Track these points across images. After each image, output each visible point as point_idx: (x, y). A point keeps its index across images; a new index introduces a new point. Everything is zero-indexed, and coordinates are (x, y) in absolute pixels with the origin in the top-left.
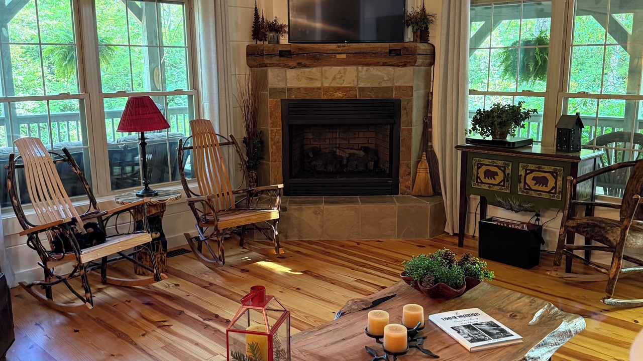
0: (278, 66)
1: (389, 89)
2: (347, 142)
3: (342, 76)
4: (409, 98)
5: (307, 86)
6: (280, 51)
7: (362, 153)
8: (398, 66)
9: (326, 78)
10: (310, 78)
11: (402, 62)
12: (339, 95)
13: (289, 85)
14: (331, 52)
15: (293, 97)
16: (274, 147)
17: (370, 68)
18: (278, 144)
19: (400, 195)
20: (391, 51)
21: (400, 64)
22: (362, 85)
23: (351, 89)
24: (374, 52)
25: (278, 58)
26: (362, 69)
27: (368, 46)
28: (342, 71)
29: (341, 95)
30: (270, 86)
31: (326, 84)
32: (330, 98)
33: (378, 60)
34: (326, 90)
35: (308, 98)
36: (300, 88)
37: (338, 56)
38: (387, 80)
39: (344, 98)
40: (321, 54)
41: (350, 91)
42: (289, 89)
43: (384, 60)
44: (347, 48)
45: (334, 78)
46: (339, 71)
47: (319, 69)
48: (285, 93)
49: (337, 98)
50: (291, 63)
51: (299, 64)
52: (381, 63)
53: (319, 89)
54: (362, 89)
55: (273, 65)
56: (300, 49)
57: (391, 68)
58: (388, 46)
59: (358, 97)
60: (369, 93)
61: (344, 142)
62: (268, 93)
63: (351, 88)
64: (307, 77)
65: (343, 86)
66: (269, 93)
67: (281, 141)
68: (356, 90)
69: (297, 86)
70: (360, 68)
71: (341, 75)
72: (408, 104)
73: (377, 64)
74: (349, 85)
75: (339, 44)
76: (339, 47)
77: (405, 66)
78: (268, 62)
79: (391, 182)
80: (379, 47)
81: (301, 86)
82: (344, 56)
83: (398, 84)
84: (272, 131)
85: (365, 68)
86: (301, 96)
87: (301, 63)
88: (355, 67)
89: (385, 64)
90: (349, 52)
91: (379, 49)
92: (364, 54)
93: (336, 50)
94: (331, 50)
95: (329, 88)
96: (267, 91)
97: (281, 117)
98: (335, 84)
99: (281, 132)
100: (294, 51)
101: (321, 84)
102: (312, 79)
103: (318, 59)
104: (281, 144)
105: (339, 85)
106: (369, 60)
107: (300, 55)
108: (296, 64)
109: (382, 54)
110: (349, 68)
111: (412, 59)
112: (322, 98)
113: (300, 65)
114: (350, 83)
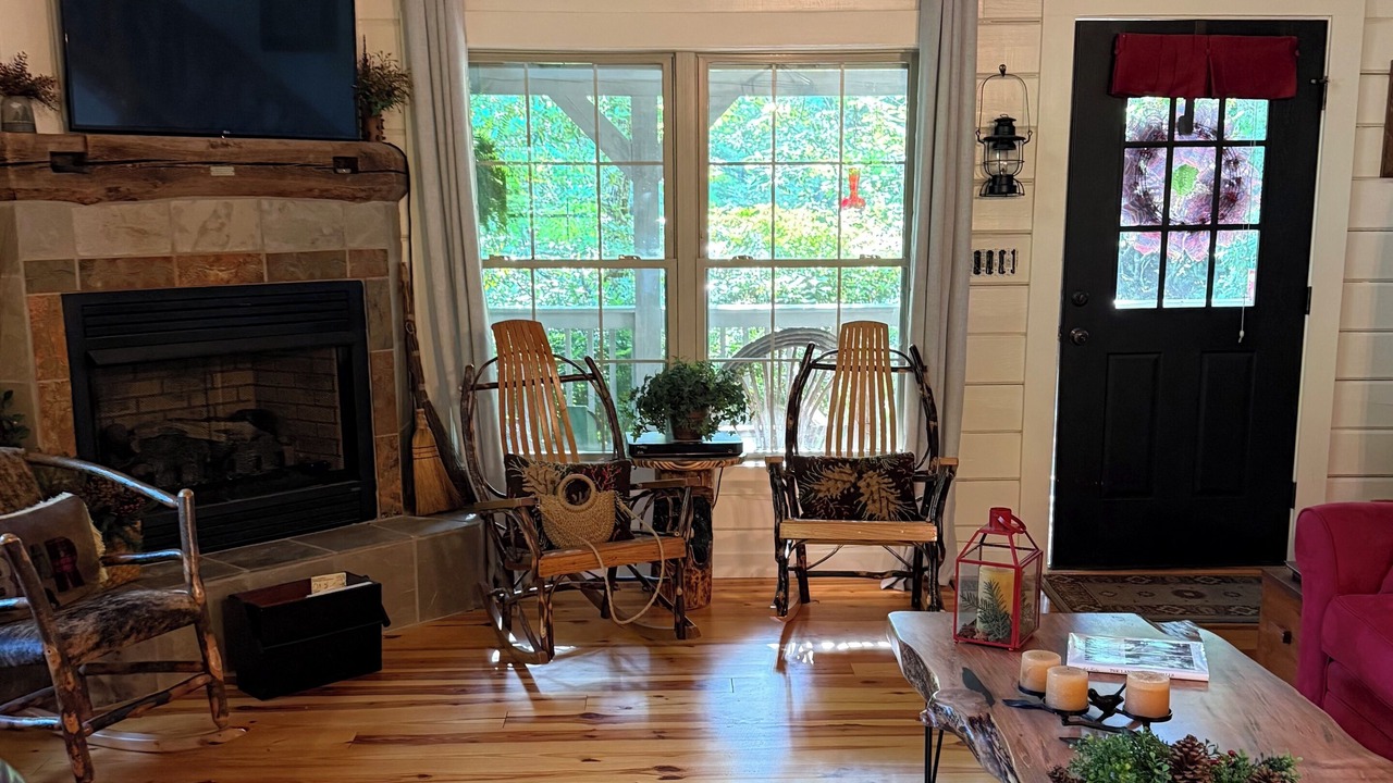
0: (52, 195)
1: (336, 257)
2: (185, 404)
3: (223, 225)
4: (381, 278)
5: (134, 253)
6: (53, 154)
7: (247, 428)
8: (353, 199)
9: (183, 230)
10: (139, 231)
11: (363, 190)
12: (219, 276)
13: (84, 253)
14: (197, 159)
15: (98, 286)
16: (53, 436)
17: (289, 204)
18: (63, 427)
19: (380, 519)
20: (339, 161)
21: (359, 195)
22: (273, 247)
23: (249, 259)
24: (301, 163)
25: (50, 173)
26: (271, 205)
27: (285, 147)
28: (222, 212)
29: (224, 275)
30: (25, 256)
31: (185, 248)
32: (197, 284)
33: (312, 183)
34: (186, 262)
35: (139, 287)
36: (114, 260)
37: (216, 171)
38: (331, 235)
39: (231, 284)
40: (172, 165)
41: (245, 263)
42: (86, 264)
43: (322, 184)
44: (235, 150)
45: (203, 230)
46: (215, 211)
47: (161, 204)
48: (74, 274)
49: (214, 285)
50: (92, 189)
51: (110, 190)
52: (316, 192)
53: (167, 259)
54: (274, 259)
55: (35, 194)
56: (115, 149)
57: (335, 205)
58: (330, 149)
59: (266, 279)
60: (292, 269)
61: (178, 405)
62: (21, 278)
63: (249, 255)
64: (132, 228)
65: (227, 250)
66: (26, 276)
67: (70, 416)
68: (260, 262)
69: (107, 255)
70: (265, 202)
71: (220, 221)
72: (380, 293)
73: (308, 193)
74: (243, 249)
75: (212, 139)
76: (213, 146)
77: (368, 199)
78: (24, 185)
79: (358, 489)
80: (310, 151)
81: (116, 254)
82: (229, 171)
83: (354, 245)
84: (43, 388)
85: (278, 202)
86: (119, 281)
87: (116, 190)
88: (252, 201)
89: (324, 195)
90: (241, 160)
91: (311, 156)
92: (276, 166)
93: (209, 156)
94: (195, 153)
95: (192, 257)
96: (17, 271)
97: (65, 347)
98: (208, 247)
99: (70, 388)
100: (98, 153)
101: (169, 247)
102: (143, 233)
103: (164, 180)
104: (70, 423)
105: (217, 250)
106: (288, 183)
107: (113, 167)
108: (104, 192)
109: (318, 167)
110: (239, 203)
111: (385, 183)
112: (177, 285)
113: (115, 195)
114: (243, 243)
